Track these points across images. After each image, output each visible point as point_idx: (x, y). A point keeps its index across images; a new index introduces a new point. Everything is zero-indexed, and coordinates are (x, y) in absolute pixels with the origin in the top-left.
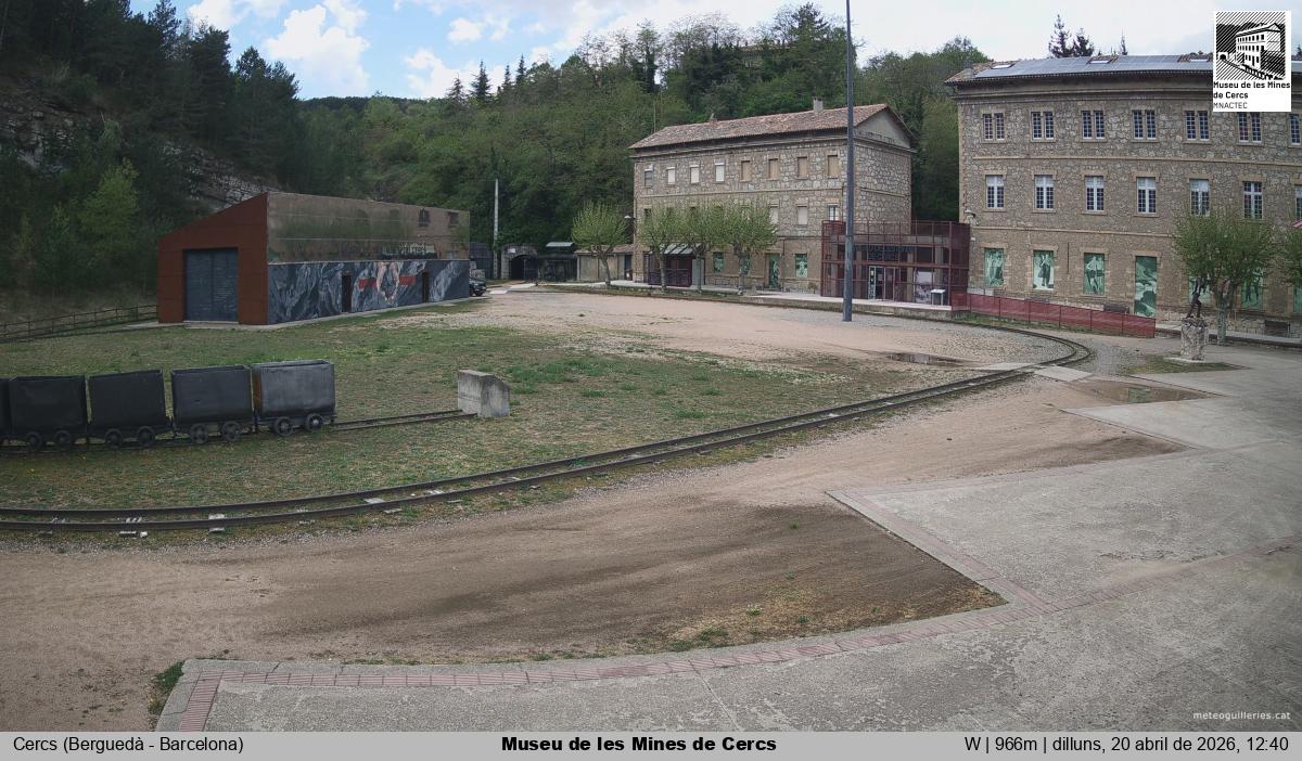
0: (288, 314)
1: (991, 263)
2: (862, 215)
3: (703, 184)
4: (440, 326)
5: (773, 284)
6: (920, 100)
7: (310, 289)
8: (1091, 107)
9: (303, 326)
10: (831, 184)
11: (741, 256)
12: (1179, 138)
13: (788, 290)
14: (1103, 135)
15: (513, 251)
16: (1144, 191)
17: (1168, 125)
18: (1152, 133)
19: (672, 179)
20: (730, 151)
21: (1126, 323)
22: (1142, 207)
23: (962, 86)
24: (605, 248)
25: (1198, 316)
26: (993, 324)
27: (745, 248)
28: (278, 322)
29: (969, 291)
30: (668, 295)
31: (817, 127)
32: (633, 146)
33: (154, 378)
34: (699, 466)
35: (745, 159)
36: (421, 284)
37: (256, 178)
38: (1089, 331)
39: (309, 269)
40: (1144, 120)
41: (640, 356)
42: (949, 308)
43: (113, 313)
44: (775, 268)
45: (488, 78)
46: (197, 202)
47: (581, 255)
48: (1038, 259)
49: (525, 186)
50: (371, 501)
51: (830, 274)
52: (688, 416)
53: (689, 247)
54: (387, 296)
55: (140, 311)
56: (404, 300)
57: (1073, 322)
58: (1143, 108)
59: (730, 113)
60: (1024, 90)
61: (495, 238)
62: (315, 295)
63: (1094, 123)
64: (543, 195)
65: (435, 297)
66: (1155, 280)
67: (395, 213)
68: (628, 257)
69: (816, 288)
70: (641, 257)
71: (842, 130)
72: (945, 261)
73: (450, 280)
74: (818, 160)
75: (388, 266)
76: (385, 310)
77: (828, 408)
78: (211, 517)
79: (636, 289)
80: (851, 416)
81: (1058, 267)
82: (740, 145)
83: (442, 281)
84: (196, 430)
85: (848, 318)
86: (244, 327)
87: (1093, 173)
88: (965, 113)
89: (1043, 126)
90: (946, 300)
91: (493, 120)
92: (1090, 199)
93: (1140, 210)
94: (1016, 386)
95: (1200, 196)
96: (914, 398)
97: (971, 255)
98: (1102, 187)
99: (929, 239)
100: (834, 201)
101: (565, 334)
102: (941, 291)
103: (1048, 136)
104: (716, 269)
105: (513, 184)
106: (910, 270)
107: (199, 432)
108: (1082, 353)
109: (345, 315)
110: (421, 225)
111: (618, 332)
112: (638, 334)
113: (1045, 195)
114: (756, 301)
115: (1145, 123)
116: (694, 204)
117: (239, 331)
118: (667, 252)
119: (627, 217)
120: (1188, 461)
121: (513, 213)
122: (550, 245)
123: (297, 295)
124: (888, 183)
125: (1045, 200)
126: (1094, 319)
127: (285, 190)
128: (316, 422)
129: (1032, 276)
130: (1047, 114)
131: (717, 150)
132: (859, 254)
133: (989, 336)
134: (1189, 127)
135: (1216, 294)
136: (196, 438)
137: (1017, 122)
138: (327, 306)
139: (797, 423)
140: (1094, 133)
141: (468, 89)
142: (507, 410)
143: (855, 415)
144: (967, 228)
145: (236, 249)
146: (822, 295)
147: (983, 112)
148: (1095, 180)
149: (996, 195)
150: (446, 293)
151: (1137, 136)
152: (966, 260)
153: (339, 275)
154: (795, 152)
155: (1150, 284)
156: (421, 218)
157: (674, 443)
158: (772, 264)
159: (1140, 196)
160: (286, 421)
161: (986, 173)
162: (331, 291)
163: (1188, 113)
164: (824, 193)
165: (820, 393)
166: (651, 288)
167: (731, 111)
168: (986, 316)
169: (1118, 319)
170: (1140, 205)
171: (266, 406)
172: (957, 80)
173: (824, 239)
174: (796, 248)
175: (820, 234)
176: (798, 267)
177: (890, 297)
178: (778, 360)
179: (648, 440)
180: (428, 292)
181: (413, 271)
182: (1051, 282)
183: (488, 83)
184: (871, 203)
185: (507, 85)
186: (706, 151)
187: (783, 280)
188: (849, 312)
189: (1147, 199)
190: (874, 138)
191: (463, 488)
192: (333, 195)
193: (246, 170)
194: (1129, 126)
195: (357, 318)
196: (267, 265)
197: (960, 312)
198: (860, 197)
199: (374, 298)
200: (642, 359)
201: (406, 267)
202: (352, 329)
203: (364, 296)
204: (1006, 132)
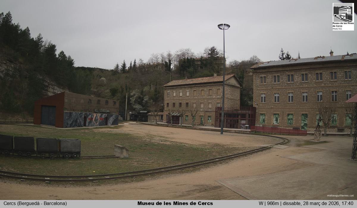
0: (69, 126)
1: (262, 118)
2: (226, 105)
3: (183, 96)
4: (110, 132)
5: (202, 124)
6: (243, 73)
7: (75, 119)
8: (290, 74)
9: (73, 129)
10: (218, 97)
11: (193, 116)
12: (314, 81)
13: (206, 126)
14: (293, 81)
15: (131, 113)
16: (304, 96)
17: (311, 77)
18: (307, 80)
19: (175, 95)
20: (191, 87)
21: (299, 132)
22: (304, 101)
23: (255, 69)
24: (156, 113)
25: (319, 129)
26: (262, 134)
27: (194, 114)
28: (66, 127)
29: (256, 125)
30: (173, 127)
31: (215, 81)
32: (165, 85)
33: (32, 139)
34: (180, 173)
35: (195, 90)
36: (105, 121)
37: (62, 87)
38: (289, 135)
39: (75, 114)
40: (305, 76)
41: (165, 143)
42: (250, 130)
43: (21, 120)
44: (202, 120)
45: (126, 64)
46: (45, 92)
47: (149, 115)
48: (275, 116)
49: (134, 95)
50: (90, 178)
51: (217, 121)
52: (177, 160)
53: (179, 114)
54: (96, 123)
55: (29, 120)
56: (100, 124)
57: (284, 133)
58: (304, 73)
59: (191, 77)
60: (271, 70)
61: (126, 109)
62: (76, 121)
63: (291, 78)
64: (140, 98)
65: (109, 124)
66: (307, 120)
67: (99, 101)
68: (162, 116)
69: (213, 125)
70: (165, 116)
71: (222, 82)
72: (249, 117)
73: (113, 120)
74: (215, 90)
75: (96, 115)
76: (95, 127)
77: (216, 158)
78: (46, 179)
79: (164, 125)
80: (222, 160)
81: (280, 118)
82: (193, 86)
83: (111, 120)
84: (42, 155)
85: (222, 133)
86: (57, 128)
87: (290, 92)
88: (256, 77)
89: (277, 79)
90: (249, 128)
91: (127, 76)
92: (289, 99)
93: (303, 101)
94: (268, 150)
95: (320, 96)
96: (240, 155)
97: (256, 116)
98: (292, 95)
99: (245, 111)
100: (219, 101)
101: (145, 136)
102: (248, 126)
103: (278, 82)
104: (186, 120)
105: (132, 94)
106: (239, 120)
107: (43, 155)
108: (286, 141)
109: (84, 127)
110: (106, 104)
111: (159, 136)
112: (163, 137)
113: (277, 98)
114: (197, 129)
115: (305, 77)
116: (181, 102)
117: (55, 129)
118: (173, 115)
119: (162, 105)
120: (316, 168)
121: (131, 102)
122: (141, 112)
123: (72, 120)
124: (234, 96)
125: (277, 100)
126: (290, 132)
127: (70, 92)
128: (75, 156)
129: (273, 121)
130: (278, 76)
131: (187, 87)
132: (225, 116)
133: (261, 138)
134: (317, 77)
135: (324, 123)
136: (42, 157)
137: (270, 78)
138: (79, 125)
139: (207, 162)
140: (291, 81)
141: (120, 67)
142: (127, 156)
143: (224, 160)
144: (255, 108)
145: (55, 107)
146: (215, 127)
147: (260, 76)
148: (291, 94)
149: (263, 99)
150: (112, 123)
151: (302, 81)
152: (255, 117)
153: (83, 116)
154: (209, 88)
155: (306, 121)
156: (106, 102)
157: (173, 167)
158: (201, 119)
159: (303, 97)
160: (67, 155)
161: (261, 93)
162: (81, 120)
163: (317, 73)
164: (216, 99)
165: (214, 154)
166: (168, 125)
167: (191, 76)
168: (260, 132)
169: (297, 131)
170: (303, 100)
171: (62, 150)
172: (253, 67)
173: (216, 112)
174: (208, 114)
175: (215, 110)
176: (208, 119)
177: (234, 128)
178: (203, 145)
179: (167, 166)
180: (107, 122)
181: (103, 117)
182: (278, 122)
183: (126, 66)
184: (229, 102)
185: (131, 67)
186: (184, 87)
187: (204, 123)
188: (222, 132)
189: (305, 98)
190: (230, 84)
191: (115, 177)
192: (82, 94)
193: (60, 85)
194: (300, 78)
195: (88, 128)
196: (63, 112)
197: (253, 131)
198: (226, 100)
199: (92, 123)
200: (165, 144)
201: (101, 115)
202: (86, 131)
203: (90, 122)
204: (266, 81)
